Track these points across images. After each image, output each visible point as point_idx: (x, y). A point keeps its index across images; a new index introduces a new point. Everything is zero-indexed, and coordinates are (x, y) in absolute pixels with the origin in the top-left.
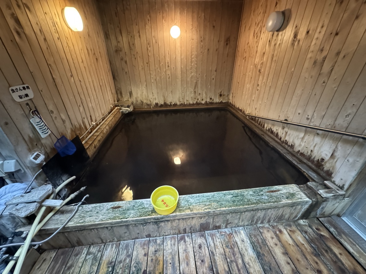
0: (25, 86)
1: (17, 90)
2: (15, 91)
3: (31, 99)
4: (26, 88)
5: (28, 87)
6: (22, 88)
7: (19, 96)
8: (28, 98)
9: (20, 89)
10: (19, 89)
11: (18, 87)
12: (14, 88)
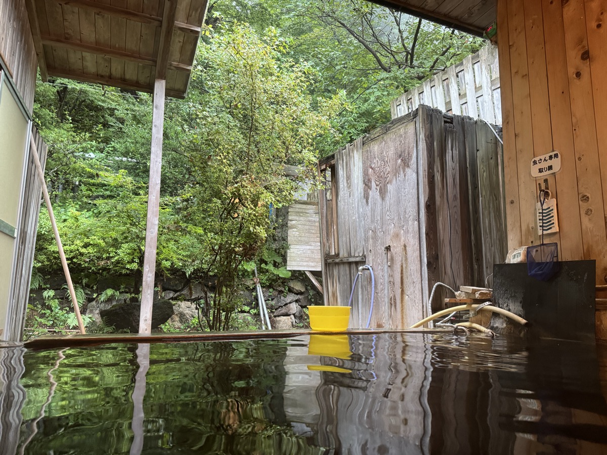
0: (552, 154)
1: (540, 161)
2: (537, 162)
3: (554, 174)
4: (553, 156)
5: (556, 156)
6: (547, 158)
7: (540, 169)
8: (551, 172)
9: (545, 160)
10: (543, 160)
11: (543, 157)
12: (537, 159)
